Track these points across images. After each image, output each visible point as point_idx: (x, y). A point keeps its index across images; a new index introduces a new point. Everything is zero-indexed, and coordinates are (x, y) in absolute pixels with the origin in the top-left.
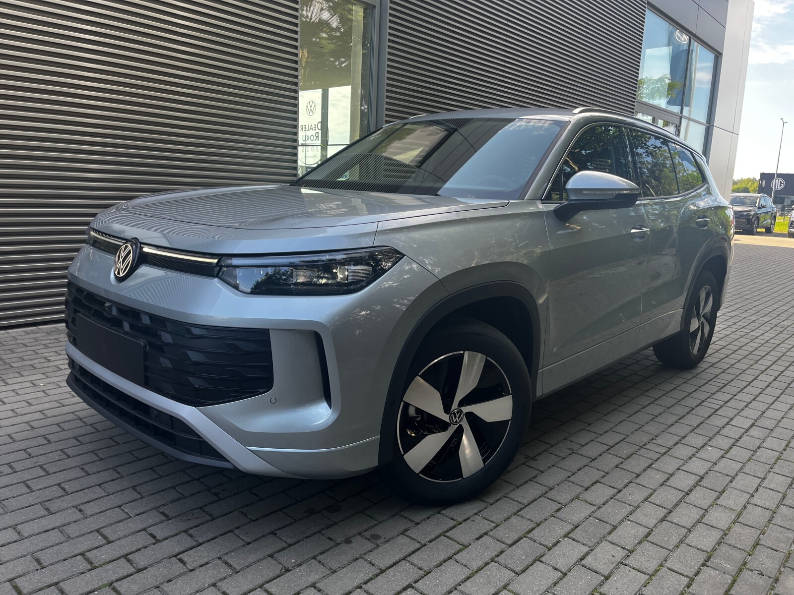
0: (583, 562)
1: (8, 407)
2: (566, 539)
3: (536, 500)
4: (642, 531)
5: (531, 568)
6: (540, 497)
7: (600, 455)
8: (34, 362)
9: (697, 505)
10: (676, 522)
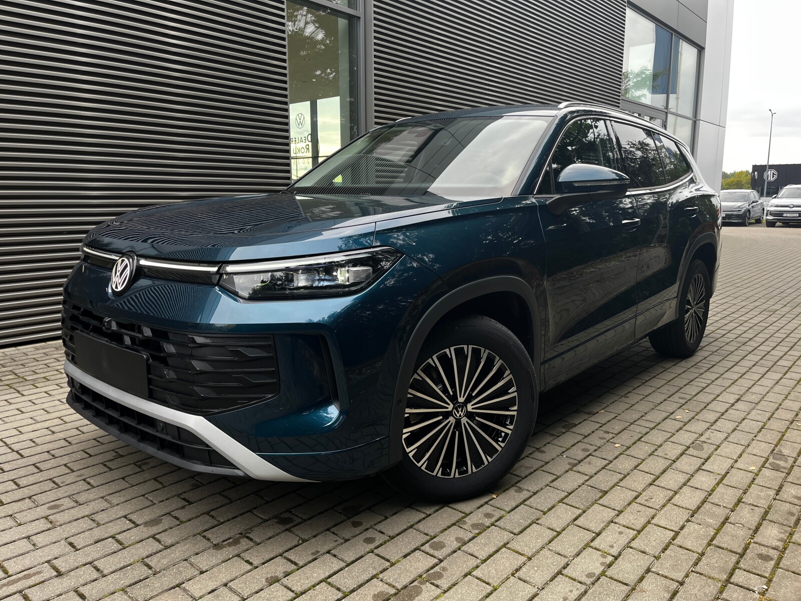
2: (560, 504)
3: (532, 473)
4: (631, 495)
6: (537, 470)
7: (593, 432)
9: (683, 470)
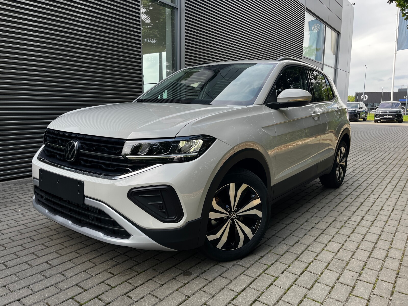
0: (339, 281)
1: (4, 223)
2: (326, 270)
3: (303, 252)
4: (362, 263)
5: (315, 286)
6: (305, 250)
7: (327, 228)
8: (12, 199)
9: (383, 248)
10: (376, 257)
